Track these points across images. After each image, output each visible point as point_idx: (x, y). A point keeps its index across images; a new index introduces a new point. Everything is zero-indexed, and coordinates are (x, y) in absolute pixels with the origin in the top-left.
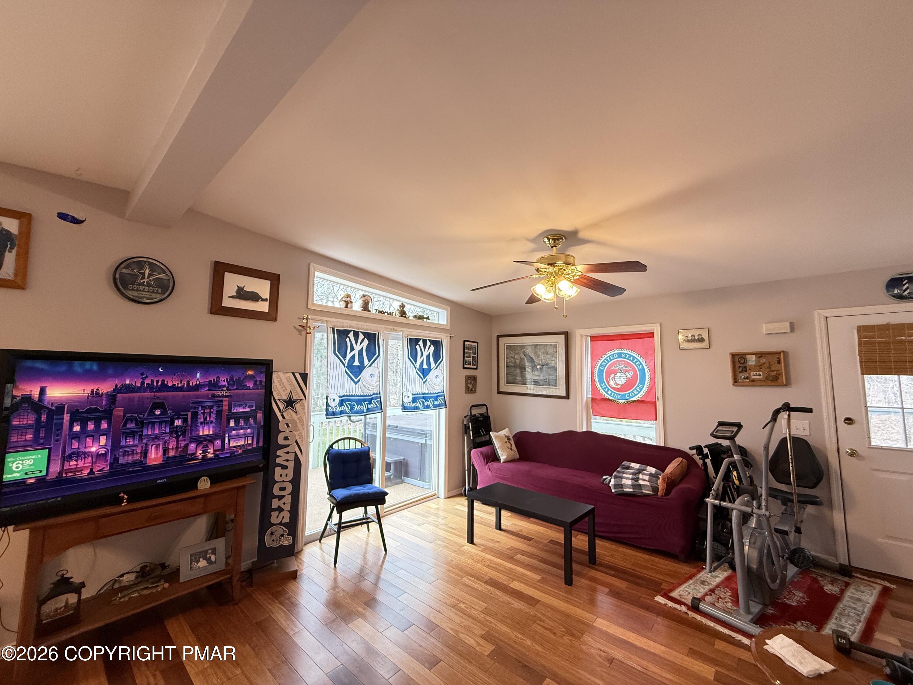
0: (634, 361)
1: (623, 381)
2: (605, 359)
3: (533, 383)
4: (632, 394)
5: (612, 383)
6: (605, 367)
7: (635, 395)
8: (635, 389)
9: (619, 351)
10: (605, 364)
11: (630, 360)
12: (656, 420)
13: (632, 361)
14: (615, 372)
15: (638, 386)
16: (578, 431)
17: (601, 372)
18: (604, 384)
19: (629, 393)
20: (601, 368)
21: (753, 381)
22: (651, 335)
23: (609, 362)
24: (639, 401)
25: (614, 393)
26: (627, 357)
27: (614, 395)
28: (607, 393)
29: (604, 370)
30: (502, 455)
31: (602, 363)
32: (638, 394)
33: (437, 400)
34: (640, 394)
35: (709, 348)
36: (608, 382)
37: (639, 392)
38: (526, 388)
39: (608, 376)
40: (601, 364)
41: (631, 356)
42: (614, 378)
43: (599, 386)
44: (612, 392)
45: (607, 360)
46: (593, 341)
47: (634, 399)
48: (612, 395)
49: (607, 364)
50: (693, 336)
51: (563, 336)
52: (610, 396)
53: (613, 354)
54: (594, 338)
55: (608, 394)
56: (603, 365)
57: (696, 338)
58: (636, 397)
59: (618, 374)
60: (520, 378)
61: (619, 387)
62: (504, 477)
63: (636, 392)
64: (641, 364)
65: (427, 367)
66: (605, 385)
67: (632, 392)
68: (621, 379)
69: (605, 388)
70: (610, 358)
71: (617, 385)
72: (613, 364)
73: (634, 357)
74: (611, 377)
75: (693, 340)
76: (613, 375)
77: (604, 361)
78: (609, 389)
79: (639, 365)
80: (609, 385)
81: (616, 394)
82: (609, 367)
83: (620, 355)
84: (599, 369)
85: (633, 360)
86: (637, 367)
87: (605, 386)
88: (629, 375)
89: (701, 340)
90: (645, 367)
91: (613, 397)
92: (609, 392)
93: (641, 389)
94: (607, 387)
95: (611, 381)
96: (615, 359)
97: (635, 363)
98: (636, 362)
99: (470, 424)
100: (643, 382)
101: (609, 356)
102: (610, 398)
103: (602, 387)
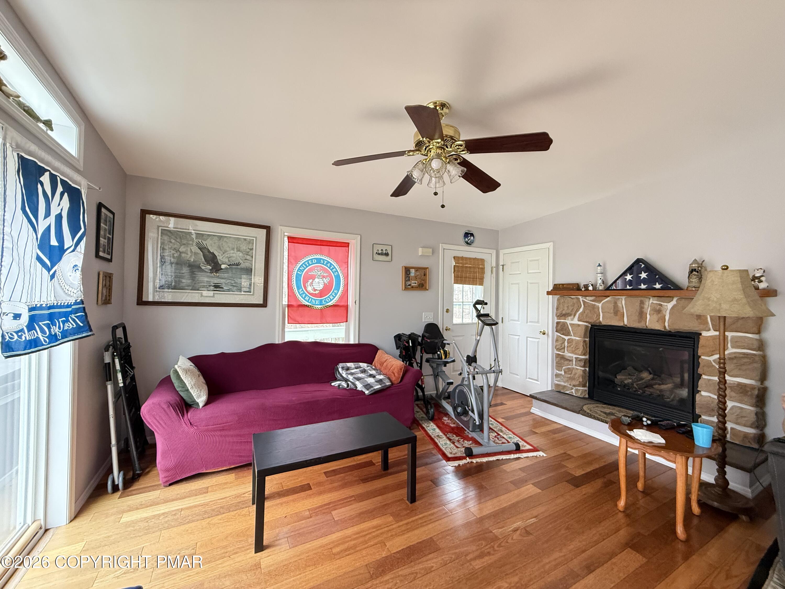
0: (331, 268)
1: (321, 287)
2: (304, 263)
3: (212, 288)
4: (328, 300)
5: (310, 289)
6: (303, 272)
7: (331, 300)
8: (331, 294)
9: (318, 256)
10: (303, 268)
11: (327, 266)
12: (347, 321)
13: (329, 268)
14: (313, 278)
15: (333, 292)
16: (277, 342)
17: (298, 276)
18: (301, 290)
19: (326, 299)
20: (298, 272)
21: (412, 287)
22: (346, 245)
23: (307, 267)
24: (334, 306)
25: (312, 299)
26: (325, 264)
27: (311, 301)
28: (304, 299)
29: (302, 274)
30: (199, 396)
31: (300, 267)
32: (333, 299)
33: (67, 321)
34: (335, 299)
35: (391, 260)
36: (305, 288)
37: (334, 297)
38: (200, 295)
39: (305, 281)
40: (299, 269)
41: (328, 262)
42: (312, 283)
43: (297, 291)
44: (310, 298)
45: (306, 265)
46: (290, 242)
47: (330, 304)
48: (310, 301)
49: (305, 269)
50: (382, 250)
51: (264, 231)
52: (308, 302)
53: (312, 259)
54: (292, 240)
55: (306, 300)
56: (300, 270)
57: (384, 252)
58: (332, 302)
59: (317, 280)
60: (189, 281)
61: (317, 292)
62: (223, 427)
63: (332, 297)
64: (337, 271)
65: (56, 244)
66: (303, 290)
67: (329, 297)
68: (319, 284)
69: (303, 294)
70: (308, 263)
71: (315, 290)
72: (310, 270)
73: (331, 264)
74: (309, 283)
75: (382, 254)
76: (311, 281)
77: (302, 265)
78: (306, 295)
79: (335, 272)
80: (306, 290)
81: (314, 299)
82: (307, 272)
83: (319, 261)
84: (297, 273)
85: (330, 266)
86: (333, 273)
87: (302, 292)
88: (326, 281)
89: (387, 254)
90: (340, 274)
91: (310, 303)
92: (307, 298)
93: (336, 294)
94: (304, 293)
95: (309, 287)
96: (313, 264)
97: (331, 270)
98: (333, 269)
99: (117, 361)
100: (338, 288)
101: (308, 261)
102: (308, 304)
103: (299, 293)
